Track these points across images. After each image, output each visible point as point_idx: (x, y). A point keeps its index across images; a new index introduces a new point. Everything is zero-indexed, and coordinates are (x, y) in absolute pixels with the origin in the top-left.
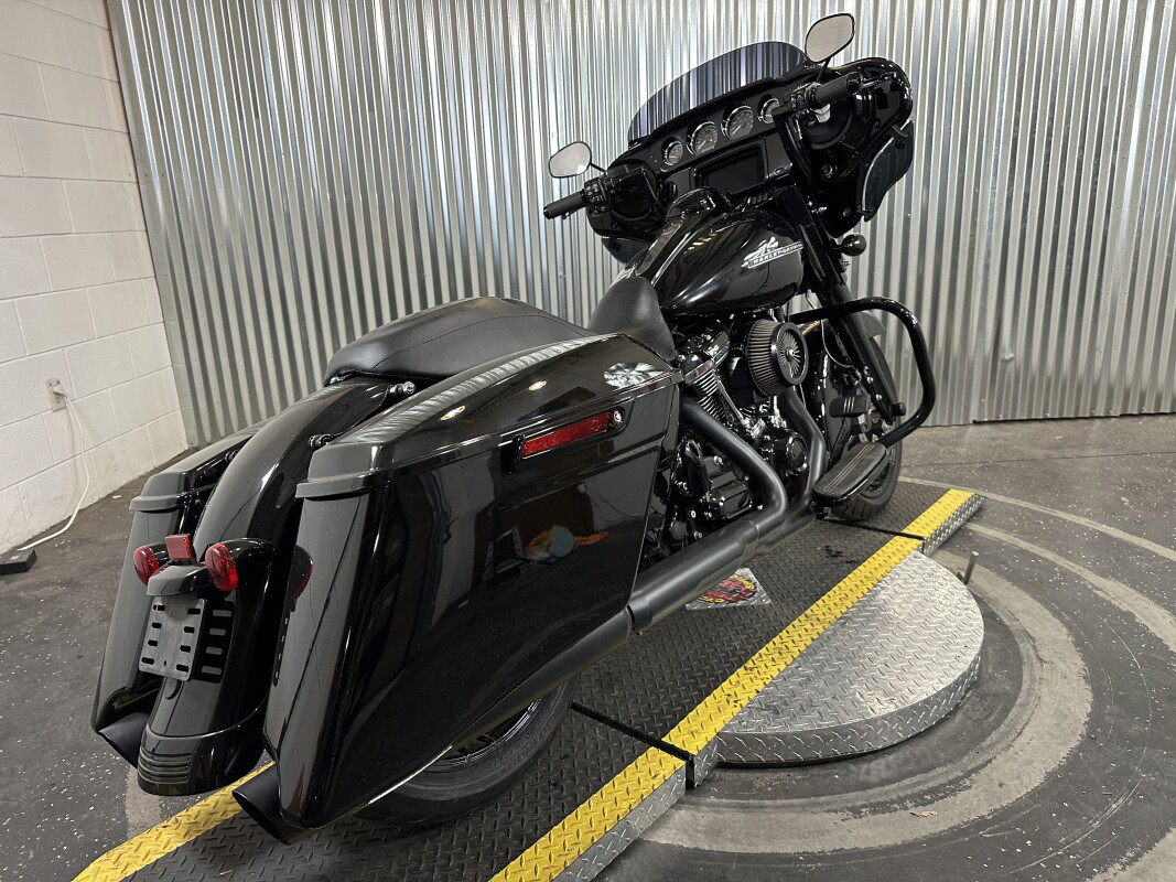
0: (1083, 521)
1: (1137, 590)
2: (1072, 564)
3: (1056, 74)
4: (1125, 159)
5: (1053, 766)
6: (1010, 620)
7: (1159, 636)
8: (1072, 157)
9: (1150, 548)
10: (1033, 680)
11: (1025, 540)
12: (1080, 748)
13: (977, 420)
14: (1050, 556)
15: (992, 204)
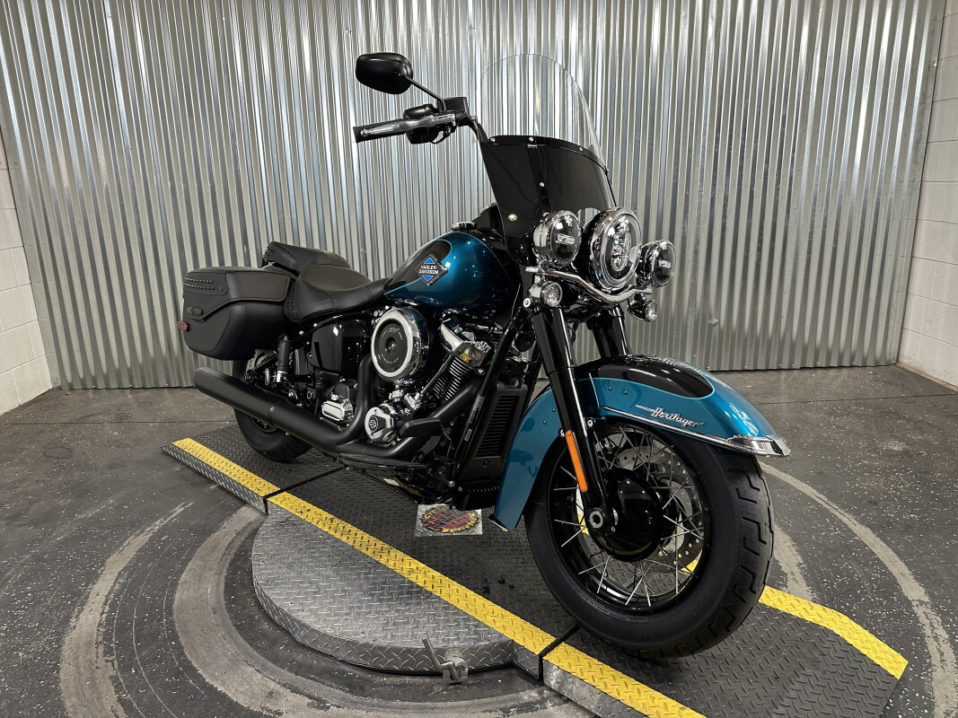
4: (800, 171)
8: (760, 167)
9: (790, 482)
15: (700, 204)
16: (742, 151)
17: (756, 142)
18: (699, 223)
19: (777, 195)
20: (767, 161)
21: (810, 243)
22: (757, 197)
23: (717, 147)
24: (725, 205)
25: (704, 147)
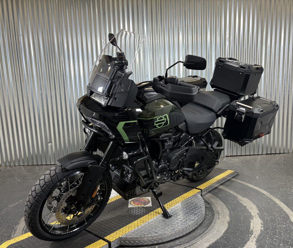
0: (244, 183)
1: (250, 200)
2: (237, 194)
5: (211, 243)
6: (215, 209)
7: (251, 212)
9: (258, 190)
10: (215, 223)
11: (227, 188)
12: (220, 239)
13: (227, 155)
14: (232, 192)
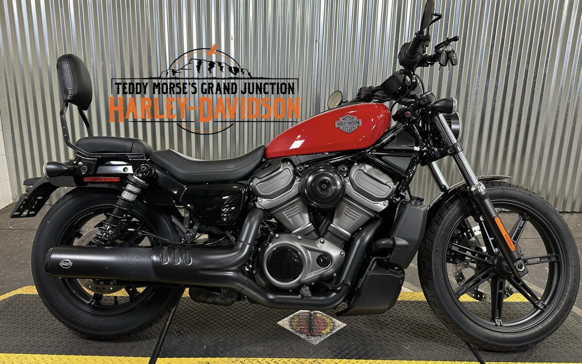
3: (515, 21)
4: (551, 70)
8: (523, 67)
16: (510, 54)
17: (521, 48)
18: (475, 105)
19: (534, 86)
20: (528, 63)
21: (556, 122)
22: (519, 88)
23: (492, 51)
24: (495, 93)
25: (482, 51)
